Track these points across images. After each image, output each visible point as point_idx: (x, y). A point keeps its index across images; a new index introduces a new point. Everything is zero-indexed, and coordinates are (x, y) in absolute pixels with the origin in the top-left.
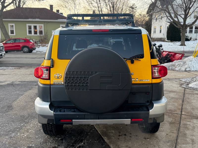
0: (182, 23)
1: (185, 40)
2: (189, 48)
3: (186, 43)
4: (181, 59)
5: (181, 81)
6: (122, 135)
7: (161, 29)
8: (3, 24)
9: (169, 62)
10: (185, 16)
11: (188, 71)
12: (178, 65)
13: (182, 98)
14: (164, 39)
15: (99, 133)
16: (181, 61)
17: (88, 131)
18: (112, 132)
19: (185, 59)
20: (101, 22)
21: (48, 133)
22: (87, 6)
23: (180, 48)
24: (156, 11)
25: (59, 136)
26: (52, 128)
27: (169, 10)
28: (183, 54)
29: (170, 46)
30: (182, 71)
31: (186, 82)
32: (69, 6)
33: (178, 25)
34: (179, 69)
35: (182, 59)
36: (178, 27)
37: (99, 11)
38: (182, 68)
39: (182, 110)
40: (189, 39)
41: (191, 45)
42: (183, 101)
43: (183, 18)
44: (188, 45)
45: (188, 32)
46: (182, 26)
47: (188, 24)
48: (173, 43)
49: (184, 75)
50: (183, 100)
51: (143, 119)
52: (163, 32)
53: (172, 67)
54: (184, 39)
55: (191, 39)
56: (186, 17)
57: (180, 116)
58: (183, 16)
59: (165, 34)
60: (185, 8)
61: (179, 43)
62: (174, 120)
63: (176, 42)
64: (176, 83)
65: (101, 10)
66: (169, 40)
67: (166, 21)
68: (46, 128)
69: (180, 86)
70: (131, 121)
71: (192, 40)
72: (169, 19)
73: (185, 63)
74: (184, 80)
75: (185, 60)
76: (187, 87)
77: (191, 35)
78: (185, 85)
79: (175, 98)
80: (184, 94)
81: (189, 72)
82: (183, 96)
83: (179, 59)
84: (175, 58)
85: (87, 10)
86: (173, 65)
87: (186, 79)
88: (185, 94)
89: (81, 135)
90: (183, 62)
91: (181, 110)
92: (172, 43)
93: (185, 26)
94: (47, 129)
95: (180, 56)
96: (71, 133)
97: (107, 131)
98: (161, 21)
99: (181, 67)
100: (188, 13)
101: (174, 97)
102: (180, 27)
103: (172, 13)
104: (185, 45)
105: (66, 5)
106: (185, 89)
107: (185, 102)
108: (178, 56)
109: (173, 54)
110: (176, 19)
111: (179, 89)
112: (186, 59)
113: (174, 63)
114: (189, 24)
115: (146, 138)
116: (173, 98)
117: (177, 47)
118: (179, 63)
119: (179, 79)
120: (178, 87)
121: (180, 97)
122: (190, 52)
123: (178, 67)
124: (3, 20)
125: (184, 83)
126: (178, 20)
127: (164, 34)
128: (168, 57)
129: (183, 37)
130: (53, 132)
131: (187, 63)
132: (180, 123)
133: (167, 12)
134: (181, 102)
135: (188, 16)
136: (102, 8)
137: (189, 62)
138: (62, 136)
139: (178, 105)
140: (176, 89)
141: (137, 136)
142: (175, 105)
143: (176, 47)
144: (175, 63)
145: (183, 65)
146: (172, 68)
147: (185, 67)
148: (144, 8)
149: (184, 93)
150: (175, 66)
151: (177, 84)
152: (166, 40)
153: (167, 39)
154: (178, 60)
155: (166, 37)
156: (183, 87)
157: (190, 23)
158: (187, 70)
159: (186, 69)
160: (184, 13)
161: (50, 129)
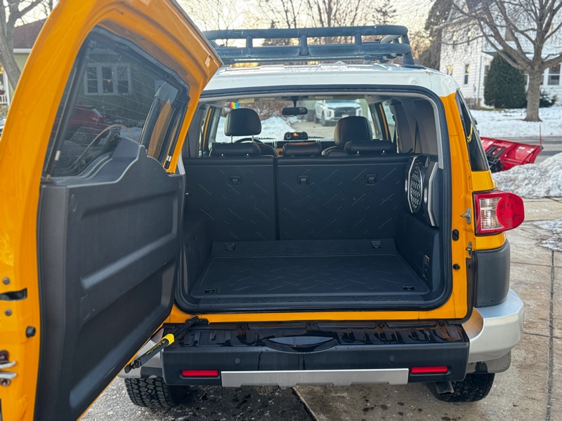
0: (531, 56)
1: (538, 104)
2: (551, 127)
3: (543, 113)
4: (532, 161)
5: (537, 230)
6: (372, 408)
7: (466, 72)
8: (15, 64)
9: (499, 171)
10: (538, 35)
11: (556, 197)
12: (525, 178)
13: (548, 282)
14: (477, 102)
15: (301, 402)
16: (534, 168)
17: (266, 394)
18: (343, 397)
19: (545, 161)
20: (308, 54)
21: (143, 402)
22: (252, 10)
23: (526, 128)
24: (454, 21)
25: (179, 411)
26: (154, 388)
27: (492, 18)
28: (539, 147)
29: (494, 122)
30: (538, 198)
31: (551, 231)
32: (201, 10)
33: (519, 62)
34: (527, 192)
35: (535, 161)
36: (519, 67)
37: (288, 22)
38: (537, 189)
39: (551, 322)
40: (550, 102)
41: (556, 119)
42: (552, 294)
43: (534, 39)
44: (546, 119)
45: (546, 80)
46: (531, 63)
47: (546, 58)
48: (505, 114)
49: (546, 210)
50: (552, 288)
51: (449, 368)
52: (473, 83)
53: (506, 186)
54: (535, 101)
55: (554, 101)
56: (543, 37)
57: (548, 343)
58: (533, 35)
59: (479, 86)
60: (538, 12)
61: (521, 113)
62: (530, 356)
63: (512, 110)
64: (523, 234)
65: (295, 21)
66: (490, 105)
67: (484, 50)
68: (136, 387)
69: (537, 245)
70: (411, 375)
71: (558, 106)
72: (493, 45)
73: (544, 173)
74: (546, 227)
75: (546, 165)
76: (558, 249)
77: (555, 91)
78: (552, 242)
79: (527, 284)
80: (553, 272)
81: (557, 201)
82: (550, 278)
83: (527, 163)
84: (515, 159)
85: (254, 21)
86: (511, 180)
87: (553, 222)
88: (555, 271)
89: (246, 407)
90: (539, 169)
91: (549, 323)
92: (500, 112)
93: (539, 62)
94: (140, 392)
95: (529, 152)
96: (214, 401)
97: (325, 392)
98: (469, 49)
99: (533, 185)
100: (549, 24)
101: (523, 279)
102: (525, 65)
103: (502, 26)
104: (539, 120)
105: (192, 5)
106: (553, 256)
107: (557, 296)
108: (523, 153)
109: (507, 146)
110: (512, 45)
111: (534, 253)
112: (549, 163)
113: (514, 174)
114: (549, 59)
115: (451, 417)
116: (520, 283)
117: (517, 125)
118: (528, 174)
119: (532, 221)
120: (530, 249)
121: (542, 281)
122: (554, 140)
123: (526, 185)
124: (15, 50)
125: (549, 234)
126: (519, 46)
127: (477, 88)
128: (492, 155)
129: (532, 96)
130: (158, 399)
131: (552, 173)
132: (551, 365)
133: (486, 22)
134: (545, 296)
135: (548, 34)
136: (296, 14)
137: (557, 169)
138: (187, 410)
139: (538, 305)
140: (526, 253)
141: (420, 410)
142: (529, 306)
143: (513, 127)
144: (516, 175)
145: (539, 180)
146: (507, 188)
147: (546, 187)
148: (418, 11)
149: (553, 268)
150: (517, 182)
151: (526, 238)
152: (483, 104)
153: (486, 103)
154: (523, 164)
155: (482, 97)
156: (548, 248)
157: (553, 55)
158: (552, 194)
159: (548, 191)
160: (536, 27)
161: (150, 391)
